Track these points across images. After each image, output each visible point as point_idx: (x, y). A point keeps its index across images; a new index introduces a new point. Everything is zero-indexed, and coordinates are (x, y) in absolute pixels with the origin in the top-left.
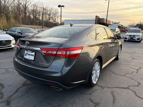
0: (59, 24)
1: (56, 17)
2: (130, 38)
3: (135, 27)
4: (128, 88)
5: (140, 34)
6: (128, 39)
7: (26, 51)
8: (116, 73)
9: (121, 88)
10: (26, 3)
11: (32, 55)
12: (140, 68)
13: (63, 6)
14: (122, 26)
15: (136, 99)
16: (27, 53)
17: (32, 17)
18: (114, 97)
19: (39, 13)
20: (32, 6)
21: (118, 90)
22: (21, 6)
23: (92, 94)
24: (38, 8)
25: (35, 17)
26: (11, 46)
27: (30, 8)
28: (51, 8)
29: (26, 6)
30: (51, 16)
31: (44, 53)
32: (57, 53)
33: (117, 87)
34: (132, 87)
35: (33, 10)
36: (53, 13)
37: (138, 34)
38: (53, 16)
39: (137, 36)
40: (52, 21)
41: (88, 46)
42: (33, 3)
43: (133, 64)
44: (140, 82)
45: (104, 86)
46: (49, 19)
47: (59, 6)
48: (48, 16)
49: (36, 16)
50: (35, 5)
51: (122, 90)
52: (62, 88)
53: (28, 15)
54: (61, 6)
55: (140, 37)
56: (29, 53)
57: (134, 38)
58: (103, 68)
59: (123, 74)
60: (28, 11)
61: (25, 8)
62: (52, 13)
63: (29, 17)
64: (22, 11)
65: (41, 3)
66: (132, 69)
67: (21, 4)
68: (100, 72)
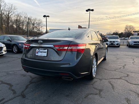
0: (42, 33)
1: (40, 27)
2: (110, 44)
3: (112, 35)
4: (120, 78)
5: (119, 40)
6: (109, 44)
7: (37, 50)
8: (108, 69)
9: (115, 79)
10: (9, 13)
11: (45, 52)
12: (125, 65)
13: (48, 16)
14: (102, 34)
15: (129, 85)
16: (39, 51)
17: (15, 26)
18: (112, 85)
19: (22, 23)
20: (15, 16)
21: (113, 80)
22: (3, 16)
23: (94, 84)
24: (22, 18)
25: (18, 27)
26: (3, 53)
27: (13, 18)
28: (35, 18)
29: (8, 16)
30: (35, 25)
31: (57, 49)
32: (68, 48)
33: (111, 79)
34: (123, 77)
35: (17, 20)
36: (37, 23)
37: (117, 40)
38: (37, 26)
39: (116, 41)
40: (36, 30)
41: (89, 44)
42: (16, 13)
43: (119, 62)
44: (128, 74)
45: (101, 78)
46: (33, 29)
47: (44, 16)
48: (32, 26)
49: (19, 25)
50: (18, 15)
51: (117, 80)
52: (72, 78)
53: (11, 25)
54: (46, 16)
55: (119, 43)
56: (41, 51)
57: (114, 44)
58: (98, 64)
59: (114, 70)
60: (11, 21)
61: (8, 18)
62: (35, 23)
63: (12, 26)
64: (4, 20)
65: (25, 13)
66: (119, 66)
67: (3, 14)
68: (97, 67)
